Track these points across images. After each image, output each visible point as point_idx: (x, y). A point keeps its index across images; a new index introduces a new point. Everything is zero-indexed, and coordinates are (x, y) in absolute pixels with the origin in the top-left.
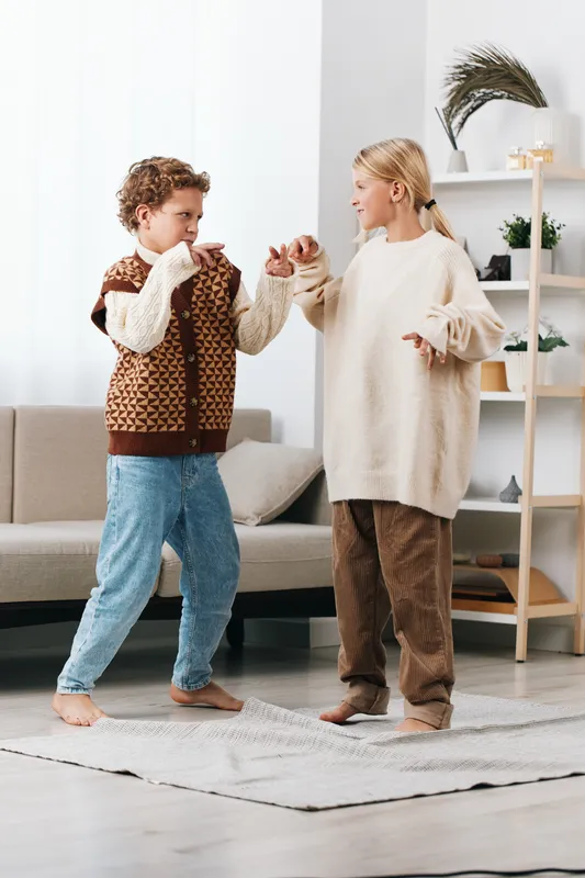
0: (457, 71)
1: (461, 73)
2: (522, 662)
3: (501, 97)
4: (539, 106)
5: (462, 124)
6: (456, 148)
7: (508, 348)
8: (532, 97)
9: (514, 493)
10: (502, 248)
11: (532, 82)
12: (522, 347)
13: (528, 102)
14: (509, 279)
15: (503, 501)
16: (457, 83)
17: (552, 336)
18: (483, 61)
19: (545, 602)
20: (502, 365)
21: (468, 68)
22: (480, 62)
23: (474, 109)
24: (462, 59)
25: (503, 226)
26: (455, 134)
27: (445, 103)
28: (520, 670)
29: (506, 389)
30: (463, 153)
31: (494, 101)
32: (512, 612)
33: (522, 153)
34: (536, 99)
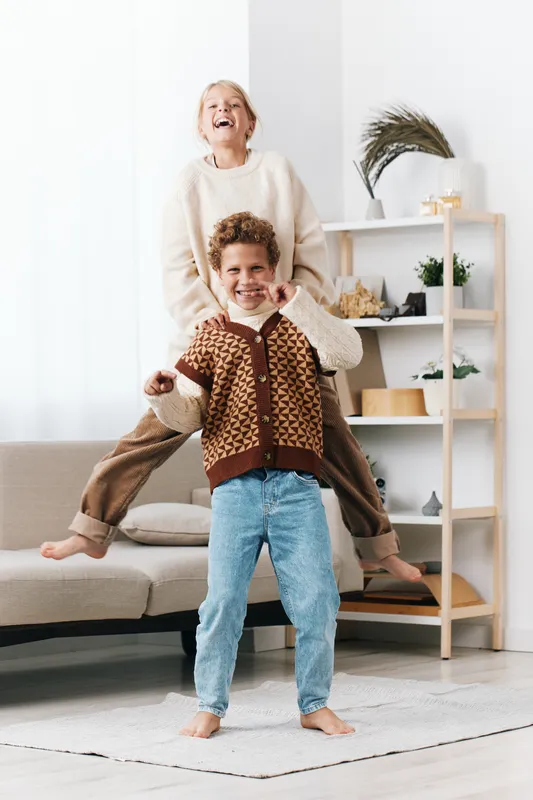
0: (373, 127)
1: (376, 130)
2: (447, 659)
3: (412, 150)
4: (446, 157)
5: (378, 176)
6: (373, 197)
7: (426, 377)
8: (441, 149)
9: (435, 507)
10: (418, 286)
11: (441, 136)
12: (439, 375)
13: (437, 153)
14: (425, 314)
15: (425, 514)
16: (373, 139)
17: (465, 364)
18: (396, 118)
19: (467, 604)
20: (420, 392)
21: (382, 125)
22: (391, 118)
23: (389, 161)
24: (376, 117)
25: (418, 266)
26: (372, 184)
27: (363, 156)
28: (445, 667)
29: (425, 414)
30: (380, 202)
31: (407, 153)
32: (436, 614)
33: (433, 200)
34: (444, 151)
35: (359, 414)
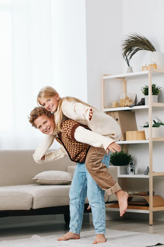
0: (126, 42)
1: (127, 42)
2: (151, 225)
3: (142, 49)
4: (152, 51)
5: (131, 57)
6: (129, 65)
7: (145, 127)
8: (149, 47)
9: (147, 172)
10: (141, 95)
11: (150, 45)
12: (148, 126)
13: (147, 50)
14: (145, 105)
15: (145, 174)
16: (125, 46)
17: (159, 122)
18: (134, 38)
20: (144, 132)
21: (130, 41)
22: (132, 38)
23: (134, 53)
24: (127, 38)
25: (143, 89)
26: (128, 61)
27: (124, 51)
28: (151, 228)
29: (145, 139)
30: (131, 67)
31: (140, 51)
32: (148, 210)
33: (146, 66)
34: (151, 49)
35: (125, 140)
